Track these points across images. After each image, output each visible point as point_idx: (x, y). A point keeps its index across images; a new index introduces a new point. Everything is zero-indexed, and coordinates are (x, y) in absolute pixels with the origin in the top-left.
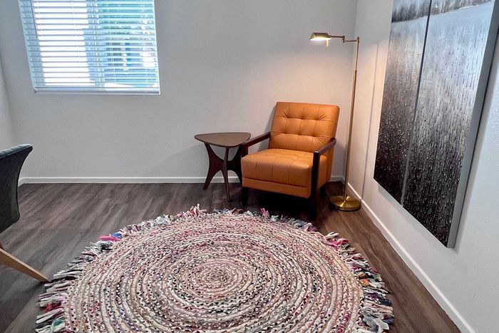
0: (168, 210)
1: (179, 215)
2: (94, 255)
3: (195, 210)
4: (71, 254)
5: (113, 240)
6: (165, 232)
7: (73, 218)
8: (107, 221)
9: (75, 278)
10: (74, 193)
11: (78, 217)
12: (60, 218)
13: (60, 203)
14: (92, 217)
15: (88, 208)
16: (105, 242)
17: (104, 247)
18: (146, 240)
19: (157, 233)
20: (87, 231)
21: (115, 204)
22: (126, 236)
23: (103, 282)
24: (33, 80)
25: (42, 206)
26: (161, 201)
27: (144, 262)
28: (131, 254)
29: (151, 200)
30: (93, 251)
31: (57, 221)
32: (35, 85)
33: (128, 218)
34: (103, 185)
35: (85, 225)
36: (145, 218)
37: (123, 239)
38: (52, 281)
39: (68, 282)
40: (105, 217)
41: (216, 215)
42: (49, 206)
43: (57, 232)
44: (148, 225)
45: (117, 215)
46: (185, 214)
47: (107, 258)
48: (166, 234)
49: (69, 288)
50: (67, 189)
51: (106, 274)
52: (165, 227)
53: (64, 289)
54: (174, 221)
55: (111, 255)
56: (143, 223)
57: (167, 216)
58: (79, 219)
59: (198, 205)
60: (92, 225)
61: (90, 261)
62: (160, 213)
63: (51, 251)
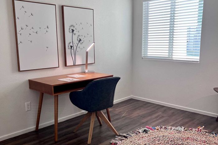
0: (187, 125)
1: (190, 129)
2: (140, 133)
3: (200, 129)
4: (132, 129)
5: (151, 129)
6: (177, 134)
7: (141, 116)
8: (154, 121)
9: (127, 138)
10: (149, 106)
11: (144, 116)
12: (137, 115)
13: (140, 109)
14: (149, 118)
15: (150, 114)
16: (146, 129)
17: (145, 131)
18: (166, 134)
19: (173, 133)
20: (143, 123)
21: (163, 115)
22: (158, 129)
23: (136, 143)
24: (143, 53)
25: (133, 108)
26: (187, 120)
27: (158, 143)
28: (155, 137)
29: (181, 119)
30: (140, 131)
31: (135, 116)
32: (143, 55)
33: (165, 123)
34: (163, 106)
35: (145, 120)
36: (173, 126)
37: (155, 131)
38: (119, 135)
39: (124, 138)
40: (155, 120)
41: (212, 135)
42: (136, 109)
43: (132, 120)
44: (171, 129)
45: (160, 121)
46: (194, 129)
47: (144, 136)
48: (177, 135)
49: (123, 140)
50: (146, 104)
51: (139, 141)
52: (180, 132)
53: (121, 140)
54: (185, 131)
55: (147, 135)
56: (170, 127)
57: (183, 128)
58: (143, 117)
59: (204, 127)
60: (147, 122)
61: (137, 134)
62: (181, 126)
63: (126, 126)
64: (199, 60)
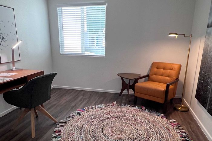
0: (104, 102)
1: (108, 105)
2: (74, 116)
3: (114, 104)
4: (66, 114)
5: (82, 111)
6: (101, 111)
7: (69, 102)
8: (81, 104)
9: (67, 123)
10: (70, 93)
11: (71, 101)
12: (65, 101)
13: (65, 96)
14: (76, 101)
15: (75, 99)
16: (79, 112)
17: (78, 113)
18: (94, 113)
19: (98, 111)
20: (73, 107)
21: (85, 98)
22: (87, 110)
23: (76, 126)
24: (61, 50)
25: (59, 96)
26: (102, 99)
27: (92, 121)
28: (87, 117)
29: (98, 98)
30: (74, 114)
31: (64, 102)
32: (61, 52)
33: (89, 104)
34: (81, 91)
35: (73, 104)
36: (94, 105)
37: (85, 111)
38: (59, 123)
39: (64, 124)
40: (80, 103)
41: (122, 107)
42: (62, 96)
43: (63, 106)
44: (96, 107)
45: (85, 102)
46: (110, 105)
47: (79, 118)
48: (102, 112)
49: (64, 126)
50: (68, 91)
51: (77, 123)
52: (102, 109)
53: (62, 126)
54: (105, 107)
55: (81, 117)
56: (94, 106)
57: (103, 105)
58: (71, 102)
59: (116, 102)
60: (75, 105)
61: (73, 118)
62: (101, 103)
63: (60, 113)
64: (105, 55)
